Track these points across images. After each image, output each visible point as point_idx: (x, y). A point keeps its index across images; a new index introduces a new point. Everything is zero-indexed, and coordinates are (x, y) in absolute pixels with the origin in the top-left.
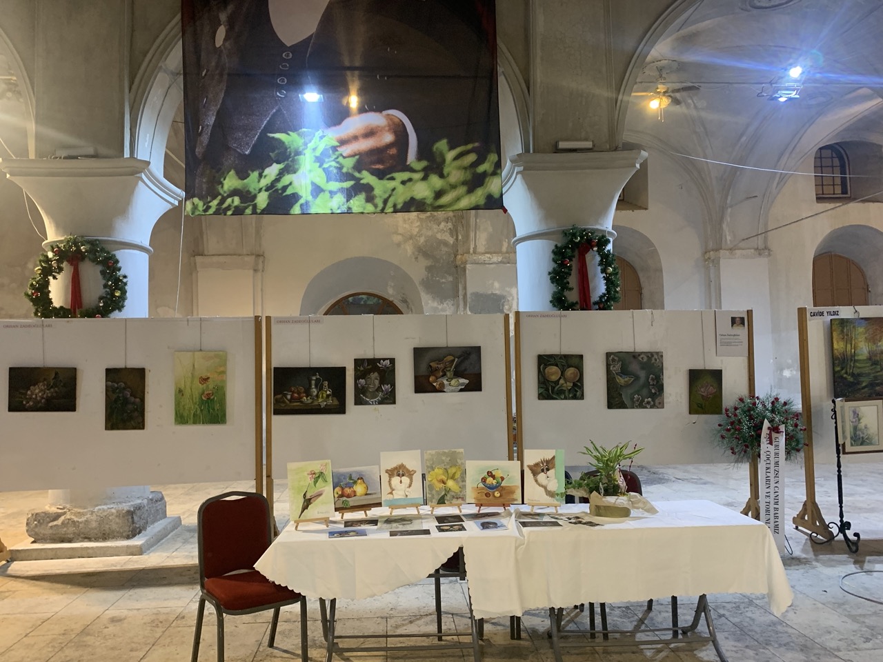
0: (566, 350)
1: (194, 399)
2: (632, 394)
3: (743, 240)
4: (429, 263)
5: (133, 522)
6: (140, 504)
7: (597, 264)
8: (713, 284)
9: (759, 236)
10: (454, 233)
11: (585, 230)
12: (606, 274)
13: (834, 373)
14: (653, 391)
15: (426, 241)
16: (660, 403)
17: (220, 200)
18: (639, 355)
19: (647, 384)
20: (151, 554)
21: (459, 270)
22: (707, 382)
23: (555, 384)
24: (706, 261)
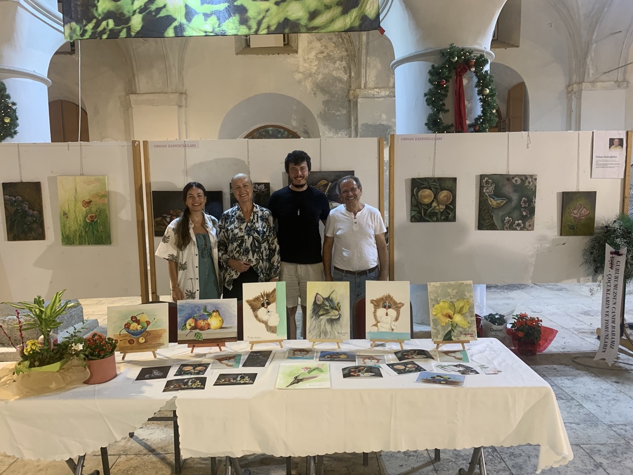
0: (439, 174)
1: (78, 221)
2: (502, 216)
3: (605, 73)
4: (326, 98)
7: (474, 85)
8: (574, 114)
9: (620, 69)
10: (348, 71)
11: (463, 50)
12: (483, 96)
14: (524, 214)
15: (323, 79)
16: (530, 226)
18: (513, 178)
19: (518, 207)
21: (352, 104)
22: (580, 204)
23: (428, 206)
24: (569, 93)
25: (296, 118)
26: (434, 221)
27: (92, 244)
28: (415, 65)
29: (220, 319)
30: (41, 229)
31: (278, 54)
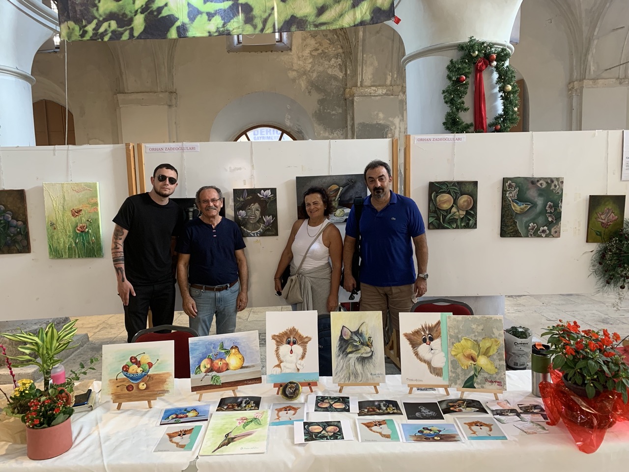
1: (67, 232)
2: (527, 222)
3: (607, 70)
4: (321, 96)
7: (495, 82)
8: (574, 112)
9: (621, 66)
10: (344, 69)
11: (483, 43)
12: (504, 92)
14: (550, 219)
15: (318, 77)
16: (556, 232)
17: (97, 24)
18: (538, 181)
19: (544, 212)
21: (348, 102)
22: (608, 209)
23: (447, 212)
24: (570, 90)
25: (289, 117)
26: (454, 228)
27: (82, 257)
28: (431, 59)
29: (240, 356)
30: (26, 241)
31: (272, 51)
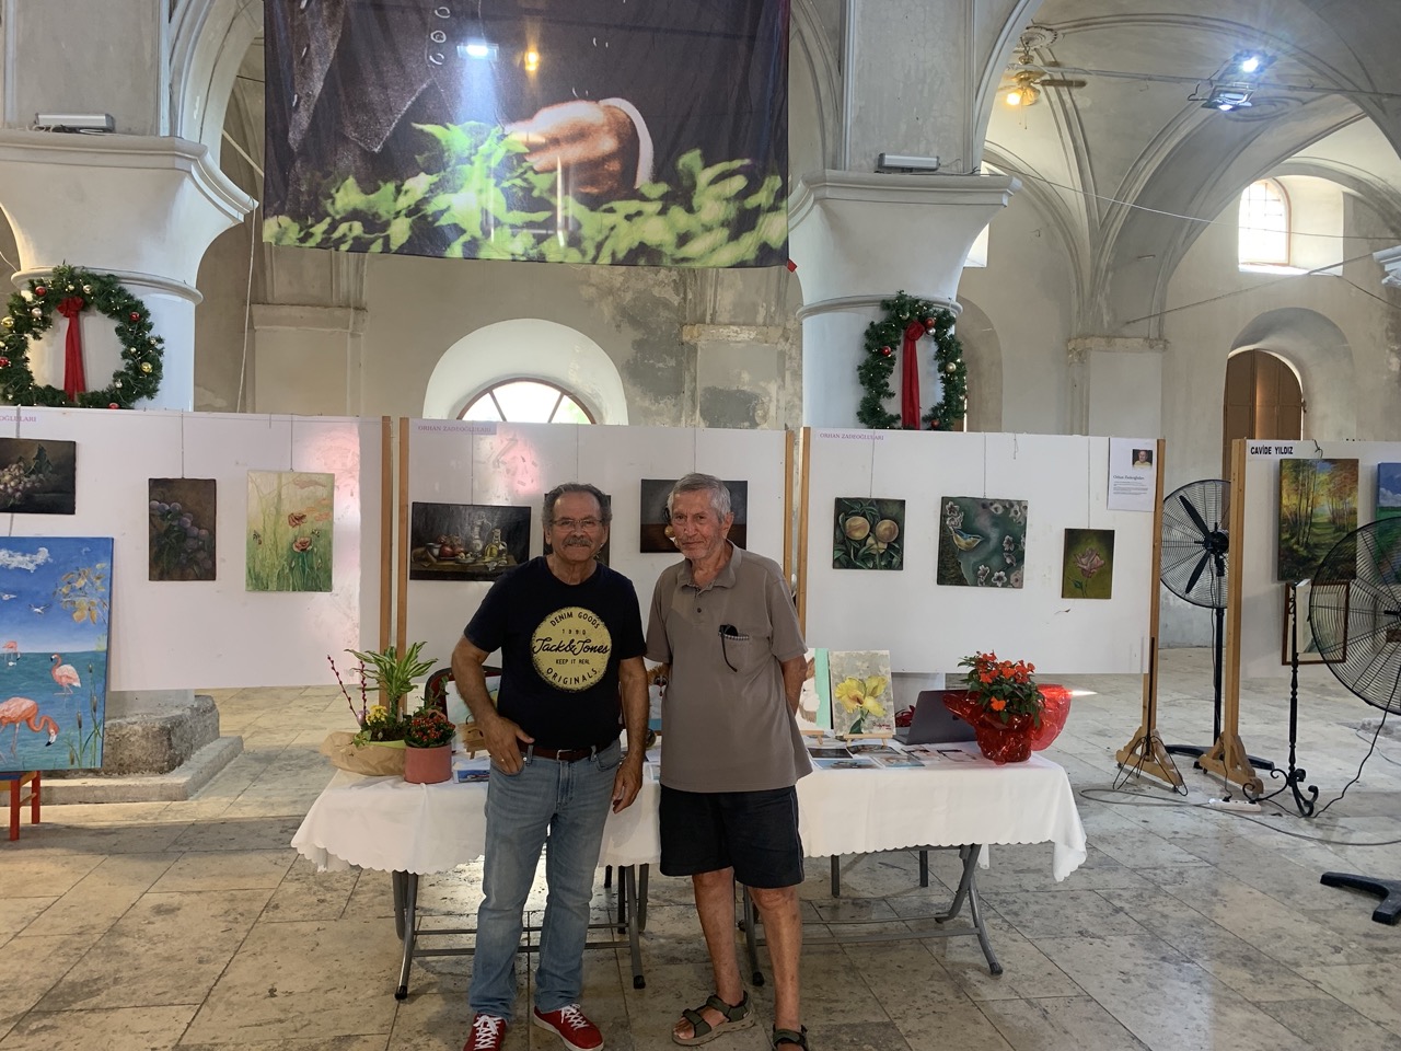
0: (878, 494)
1: (280, 549)
2: (975, 563)
4: (638, 335)
5: (170, 746)
6: (181, 716)
7: (932, 358)
8: (1077, 390)
9: (1152, 319)
10: (682, 290)
12: (946, 373)
13: (1280, 542)
14: (1008, 561)
15: (635, 300)
16: (1017, 580)
17: (329, 225)
18: (992, 504)
19: (999, 550)
20: (202, 800)
21: (686, 349)
22: (1092, 550)
23: (860, 544)
24: (1069, 352)
25: (577, 367)
26: (869, 568)
27: (299, 590)
30: (209, 563)
